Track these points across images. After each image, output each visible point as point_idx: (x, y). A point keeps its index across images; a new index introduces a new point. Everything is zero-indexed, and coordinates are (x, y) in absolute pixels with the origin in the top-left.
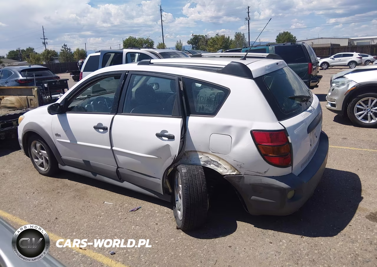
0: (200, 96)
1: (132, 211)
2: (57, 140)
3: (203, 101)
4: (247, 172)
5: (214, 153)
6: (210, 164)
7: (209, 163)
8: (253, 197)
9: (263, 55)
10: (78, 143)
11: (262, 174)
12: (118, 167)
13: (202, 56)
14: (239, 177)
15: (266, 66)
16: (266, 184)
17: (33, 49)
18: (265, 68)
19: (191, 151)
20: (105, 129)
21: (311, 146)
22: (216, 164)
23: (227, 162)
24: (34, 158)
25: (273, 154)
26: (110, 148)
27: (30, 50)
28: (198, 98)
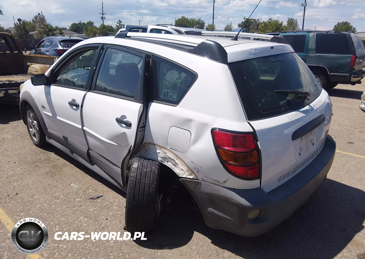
0: (167, 79)
1: (92, 199)
2: (43, 112)
3: (169, 85)
4: (205, 178)
5: (172, 150)
6: (168, 162)
7: (166, 160)
8: (210, 209)
9: (267, 38)
10: (58, 118)
11: (221, 183)
12: (89, 149)
13: (202, 34)
14: (196, 183)
15: (252, 49)
16: (223, 197)
17: (93, 23)
18: (250, 52)
19: (150, 143)
20: (77, 106)
21: (300, 155)
22: (174, 163)
23: (184, 162)
24: (29, 127)
25: (234, 162)
26: (80, 127)
27: (91, 24)
28: (164, 81)
